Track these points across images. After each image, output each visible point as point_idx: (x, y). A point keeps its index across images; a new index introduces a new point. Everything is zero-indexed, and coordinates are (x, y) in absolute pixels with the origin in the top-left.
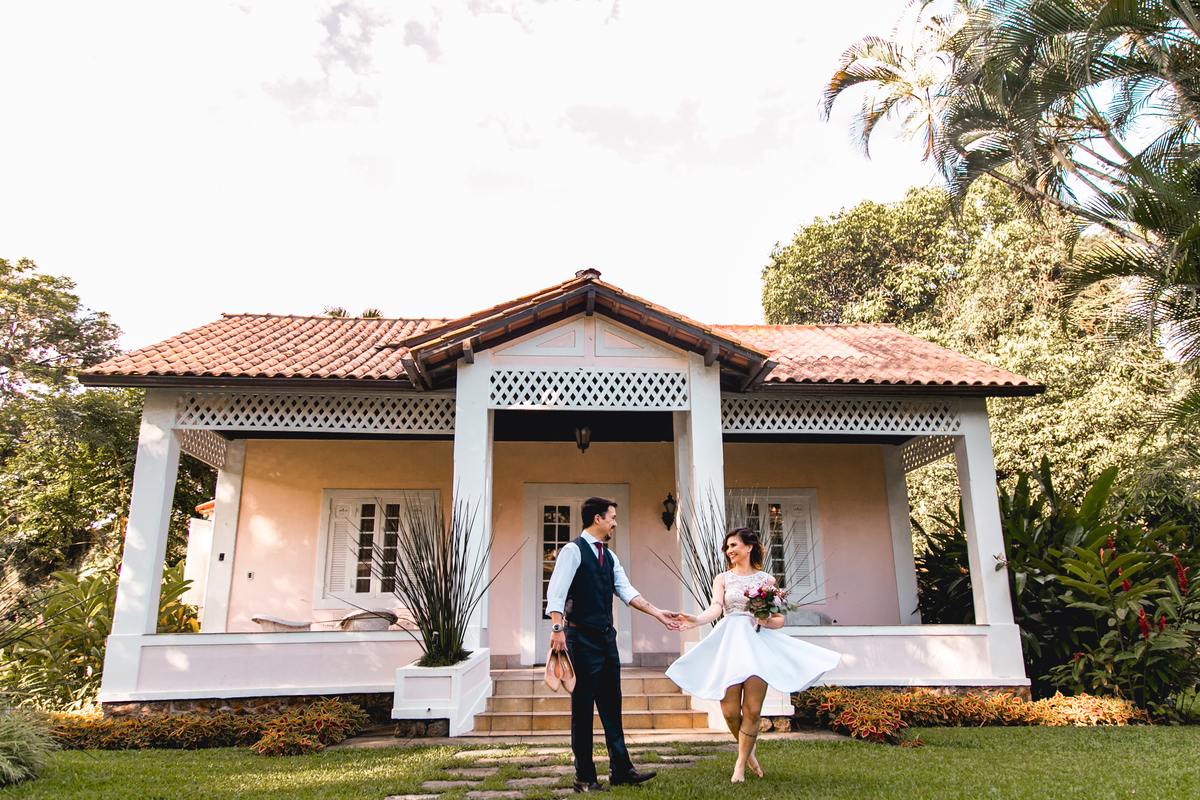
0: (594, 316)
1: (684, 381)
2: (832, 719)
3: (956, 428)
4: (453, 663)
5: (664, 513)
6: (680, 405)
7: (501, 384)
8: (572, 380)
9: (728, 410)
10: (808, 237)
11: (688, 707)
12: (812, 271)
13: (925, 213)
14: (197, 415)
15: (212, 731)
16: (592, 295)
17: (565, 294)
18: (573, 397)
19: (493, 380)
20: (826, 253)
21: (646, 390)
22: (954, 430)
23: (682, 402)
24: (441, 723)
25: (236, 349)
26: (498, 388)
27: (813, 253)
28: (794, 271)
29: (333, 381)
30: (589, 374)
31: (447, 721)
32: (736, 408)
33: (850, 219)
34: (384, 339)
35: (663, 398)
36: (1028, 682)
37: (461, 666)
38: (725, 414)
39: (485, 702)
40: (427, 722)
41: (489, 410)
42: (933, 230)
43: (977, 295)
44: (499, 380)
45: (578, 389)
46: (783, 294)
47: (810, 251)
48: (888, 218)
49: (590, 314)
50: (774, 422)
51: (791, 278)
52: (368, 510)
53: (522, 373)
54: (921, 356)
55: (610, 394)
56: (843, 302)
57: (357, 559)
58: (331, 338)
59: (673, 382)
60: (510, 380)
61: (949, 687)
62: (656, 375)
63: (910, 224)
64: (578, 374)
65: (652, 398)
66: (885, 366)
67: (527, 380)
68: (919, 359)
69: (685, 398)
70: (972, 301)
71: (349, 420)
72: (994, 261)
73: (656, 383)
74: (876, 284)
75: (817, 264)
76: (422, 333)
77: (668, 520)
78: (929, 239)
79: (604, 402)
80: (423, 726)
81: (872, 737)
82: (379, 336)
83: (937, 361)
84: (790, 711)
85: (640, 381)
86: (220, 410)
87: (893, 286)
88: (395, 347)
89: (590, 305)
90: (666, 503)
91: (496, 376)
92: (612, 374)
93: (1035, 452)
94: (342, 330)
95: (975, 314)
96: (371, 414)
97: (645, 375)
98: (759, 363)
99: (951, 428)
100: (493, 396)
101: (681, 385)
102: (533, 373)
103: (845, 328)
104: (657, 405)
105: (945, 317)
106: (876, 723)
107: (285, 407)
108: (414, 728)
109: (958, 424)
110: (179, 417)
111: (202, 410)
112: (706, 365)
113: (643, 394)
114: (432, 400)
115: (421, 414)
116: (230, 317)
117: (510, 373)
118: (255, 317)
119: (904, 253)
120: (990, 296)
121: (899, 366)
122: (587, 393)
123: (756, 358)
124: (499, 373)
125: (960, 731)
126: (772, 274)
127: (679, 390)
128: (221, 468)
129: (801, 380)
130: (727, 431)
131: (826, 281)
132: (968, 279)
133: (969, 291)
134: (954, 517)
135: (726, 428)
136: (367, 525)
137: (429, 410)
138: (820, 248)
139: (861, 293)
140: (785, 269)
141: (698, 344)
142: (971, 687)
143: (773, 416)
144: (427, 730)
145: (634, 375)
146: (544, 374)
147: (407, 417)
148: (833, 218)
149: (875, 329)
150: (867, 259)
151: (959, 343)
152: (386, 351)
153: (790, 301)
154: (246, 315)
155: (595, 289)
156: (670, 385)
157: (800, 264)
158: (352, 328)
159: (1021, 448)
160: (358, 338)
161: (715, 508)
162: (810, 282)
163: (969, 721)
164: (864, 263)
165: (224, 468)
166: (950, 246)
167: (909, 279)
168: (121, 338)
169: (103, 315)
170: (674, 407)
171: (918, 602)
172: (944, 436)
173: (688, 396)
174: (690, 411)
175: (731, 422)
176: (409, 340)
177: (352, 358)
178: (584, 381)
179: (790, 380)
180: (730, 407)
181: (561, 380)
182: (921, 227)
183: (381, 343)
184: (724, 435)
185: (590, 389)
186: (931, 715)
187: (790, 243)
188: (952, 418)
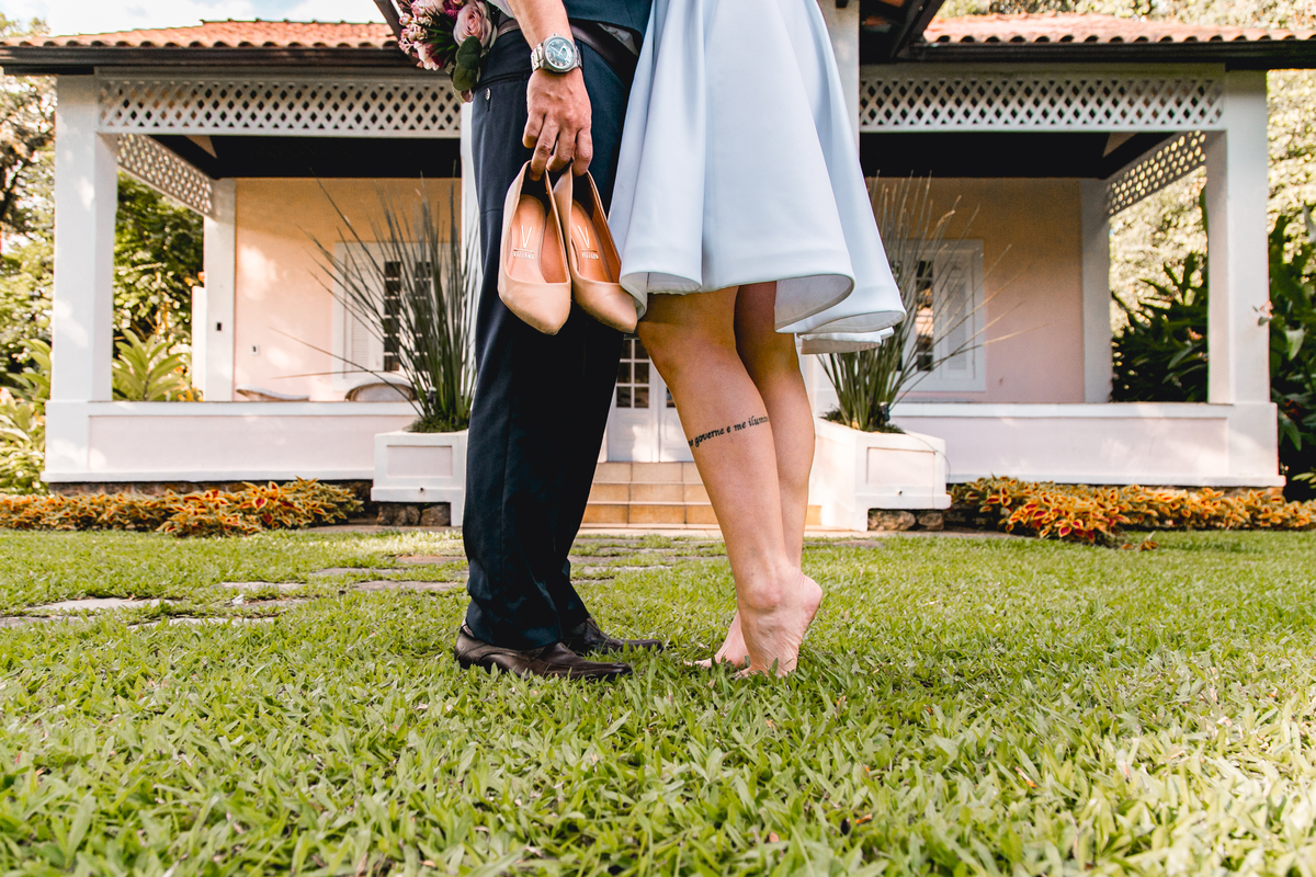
2: (1004, 516)
3: (1215, 118)
4: (454, 427)
9: (867, 96)
14: (126, 113)
22: (1211, 122)
24: (439, 508)
31: (448, 506)
32: (880, 93)
36: (1282, 481)
38: (864, 103)
40: (421, 506)
50: (935, 114)
71: (329, 118)
80: (415, 512)
81: (1074, 536)
84: (944, 503)
86: (156, 105)
96: (358, 109)
99: (1207, 119)
106: (1083, 515)
108: (403, 514)
109: (1218, 114)
110: (103, 115)
111: (133, 107)
115: (427, 108)
125: (1189, 536)
130: (867, 129)
135: (865, 123)
137: (438, 103)
143: (935, 105)
144: (421, 516)
163: (1205, 522)
172: (1194, 132)
175: (872, 115)
180: (872, 92)
186: (1148, 516)
188: (1211, 103)
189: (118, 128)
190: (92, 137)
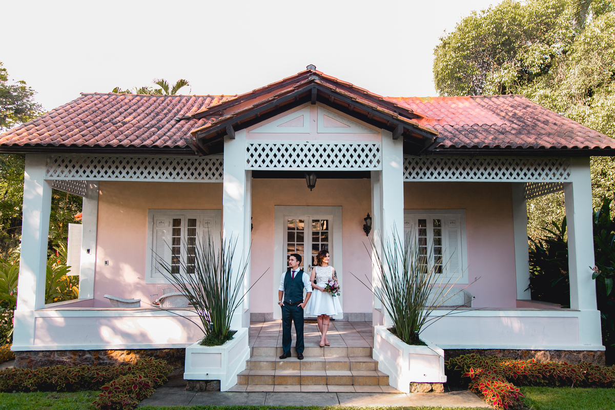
0: (317, 104)
1: (378, 150)
3: (567, 177)
4: (222, 343)
5: (364, 225)
6: (375, 166)
7: (254, 153)
8: (302, 150)
9: (408, 166)
10: (466, 26)
11: (376, 369)
12: (468, 49)
13: (547, 8)
15: (75, 380)
16: (314, 92)
17: (296, 91)
18: (302, 161)
19: (248, 150)
20: (477, 37)
21: (352, 156)
22: (565, 179)
23: (377, 164)
24: (215, 382)
25: (85, 122)
26: (252, 156)
27: (468, 37)
28: (456, 50)
29: (144, 149)
30: (313, 145)
31: (219, 381)
32: (413, 164)
33: (495, 13)
34: (182, 112)
35: (363, 162)
36: (603, 348)
37: (228, 344)
38: (406, 168)
39: (245, 364)
40: (207, 382)
41: (247, 172)
42: (553, 20)
43: (580, 66)
44: (252, 150)
45: (306, 156)
46: (447, 65)
47: (467, 36)
48: (522, 12)
49: (314, 103)
50: (439, 174)
51: (453, 55)
52: (177, 222)
53: (267, 145)
54: (543, 123)
55: (327, 159)
56: (488, 70)
57: (171, 252)
58: (147, 111)
59: (370, 150)
60: (260, 149)
61: (550, 351)
62: (359, 145)
63: (536, 16)
64: (306, 145)
65: (356, 162)
66: (519, 133)
67: (271, 150)
68: (542, 125)
69: (378, 162)
70: (576, 70)
71: (157, 173)
72: (593, 43)
73: (359, 151)
74: (511, 59)
75: (471, 44)
76: (205, 110)
77: (367, 229)
78: (549, 26)
79: (323, 164)
80: (204, 384)
82: (179, 109)
83: (556, 127)
84: (444, 379)
85: (348, 150)
87: (521, 60)
88: (188, 119)
89: (314, 96)
90: (365, 219)
91: (250, 147)
92: (329, 145)
93: (611, 173)
94: (156, 104)
95: (577, 79)
96: (170, 170)
97: (351, 145)
98: (431, 139)
99: (563, 177)
100: (248, 161)
101: (376, 153)
102: (275, 145)
103: (490, 98)
104: (360, 167)
105: (556, 80)
107: (115, 165)
108: (198, 385)
109: (568, 175)
110: (48, 171)
112: (393, 139)
113: (350, 159)
114: (210, 160)
115: (203, 169)
116: (86, 95)
117: (260, 145)
118: (102, 95)
119: (530, 36)
120: (589, 67)
121: (529, 133)
122: (312, 159)
123: (429, 136)
124: (252, 145)
126: (441, 52)
127: (374, 156)
128: (84, 196)
129: (460, 146)
130: (407, 180)
131: (475, 56)
132: (574, 55)
133: (574, 62)
134: (558, 228)
135: (407, 178)
136: (176, 232)
138: (474, 33)
139: (500, 64)
140: (449, 48)
141: (388, 124)
142: (565, 351)
143: (439, 169)
144: (206, 387)
145: (344, 145)
146: (283, 145)
147: (194, 171)
148: (484, 12)
149: (511, 99)
150: (506, 40)
151: (564, 98)
152: (182, 122)
153: (452, 70)
154: (96, 94)
155: (317, 87)
156: (369, 153)
157: (460, 44)
158: (163, 102)
159: (602, 171)
160: (165, 111)
161: (397, 241)
162: (465, 57)
164: (503, 44)
165: (87, 196)
166: (564, 31)
167: (534, 54)
168: (35, 96)
169: (23, 82)
170: (371, 168)
171: (529, 283)
172: (557, 183)
173: (380, 160)
174: (382, 171)
175: (410, 174)
176: (197, 114)
177: (159, 129)
178: (309, 150)
179: (452, 147)
180: (410, 163)
181: (294, 150)
182: (544, 18)
183: (179, 116)
184: (405, 183)
185: (313, 156)
186: (538, 377)
187: (454, 30)
188: (565, 170)
189: (55, 178)
190: (42, 182)
